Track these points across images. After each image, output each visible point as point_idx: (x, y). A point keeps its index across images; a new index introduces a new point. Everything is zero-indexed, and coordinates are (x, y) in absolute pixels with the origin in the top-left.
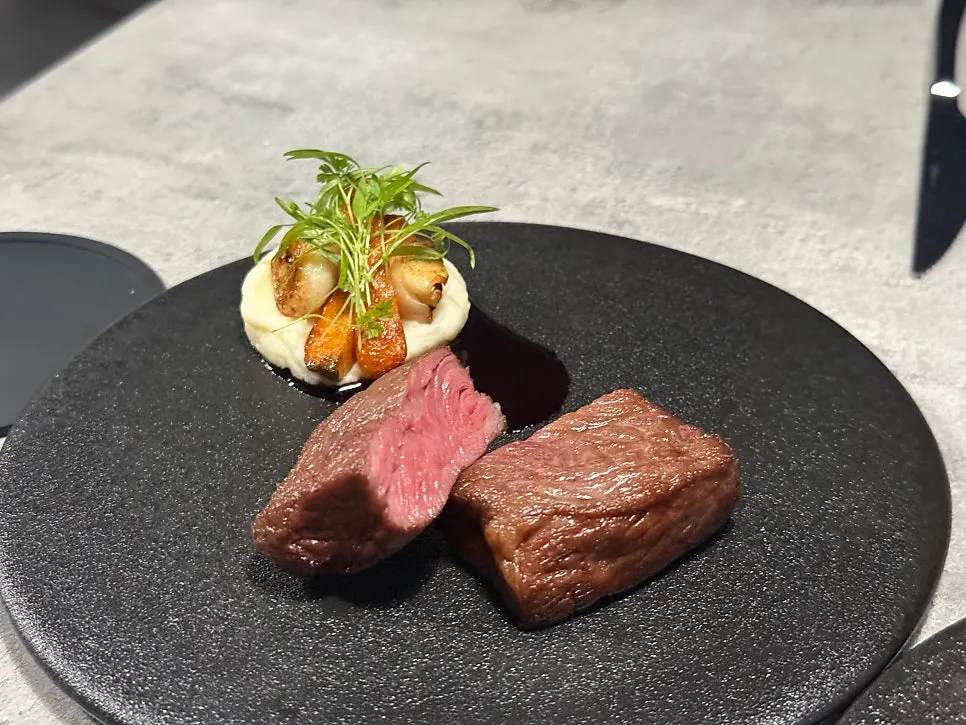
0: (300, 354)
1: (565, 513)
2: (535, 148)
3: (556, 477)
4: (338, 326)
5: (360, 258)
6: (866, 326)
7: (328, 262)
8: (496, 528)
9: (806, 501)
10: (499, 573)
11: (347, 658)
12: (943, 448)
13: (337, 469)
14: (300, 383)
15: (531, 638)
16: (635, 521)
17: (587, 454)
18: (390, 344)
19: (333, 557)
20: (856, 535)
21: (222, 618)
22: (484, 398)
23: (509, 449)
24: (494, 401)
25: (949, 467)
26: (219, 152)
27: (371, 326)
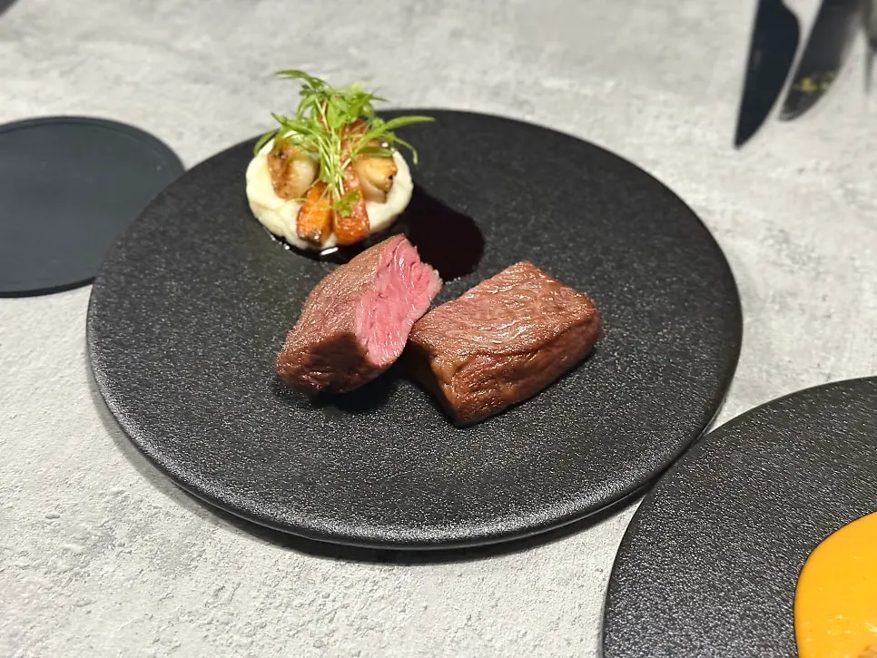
0: (293, 227)
1: (485, 354)
2: (456, 34)
3: (478, 328)
4: (320, 207)
5: (333, 158)
6: (696, 191)
7: (310, 158)
8: (438, 363)
9: (645, 333)
10: (441, 392)
11: (343, 448)
12: (741, 288)
13: (333, 327)
14: (293, 248)
15: (463, 433)
16: (531, 356)
17: (500, 310)
18: (359, 221)
19: (331, 382)
20: (676, 357)
21: (259, 422)
22: (427, 267)
23: (445, 307)
24: (434, 268)
25: (744, 303)
26: (206, 38)
27: (344, 208)
